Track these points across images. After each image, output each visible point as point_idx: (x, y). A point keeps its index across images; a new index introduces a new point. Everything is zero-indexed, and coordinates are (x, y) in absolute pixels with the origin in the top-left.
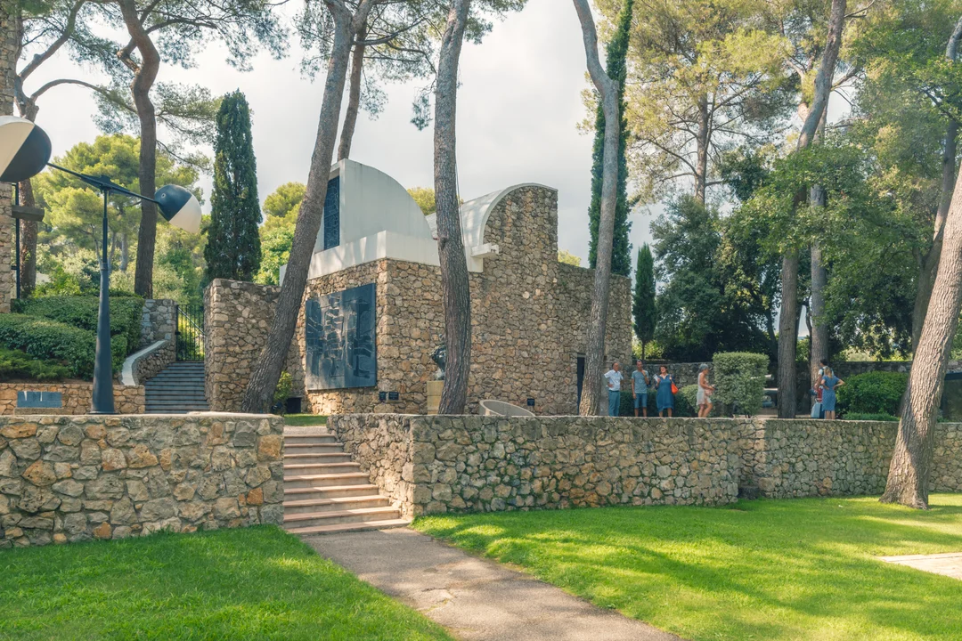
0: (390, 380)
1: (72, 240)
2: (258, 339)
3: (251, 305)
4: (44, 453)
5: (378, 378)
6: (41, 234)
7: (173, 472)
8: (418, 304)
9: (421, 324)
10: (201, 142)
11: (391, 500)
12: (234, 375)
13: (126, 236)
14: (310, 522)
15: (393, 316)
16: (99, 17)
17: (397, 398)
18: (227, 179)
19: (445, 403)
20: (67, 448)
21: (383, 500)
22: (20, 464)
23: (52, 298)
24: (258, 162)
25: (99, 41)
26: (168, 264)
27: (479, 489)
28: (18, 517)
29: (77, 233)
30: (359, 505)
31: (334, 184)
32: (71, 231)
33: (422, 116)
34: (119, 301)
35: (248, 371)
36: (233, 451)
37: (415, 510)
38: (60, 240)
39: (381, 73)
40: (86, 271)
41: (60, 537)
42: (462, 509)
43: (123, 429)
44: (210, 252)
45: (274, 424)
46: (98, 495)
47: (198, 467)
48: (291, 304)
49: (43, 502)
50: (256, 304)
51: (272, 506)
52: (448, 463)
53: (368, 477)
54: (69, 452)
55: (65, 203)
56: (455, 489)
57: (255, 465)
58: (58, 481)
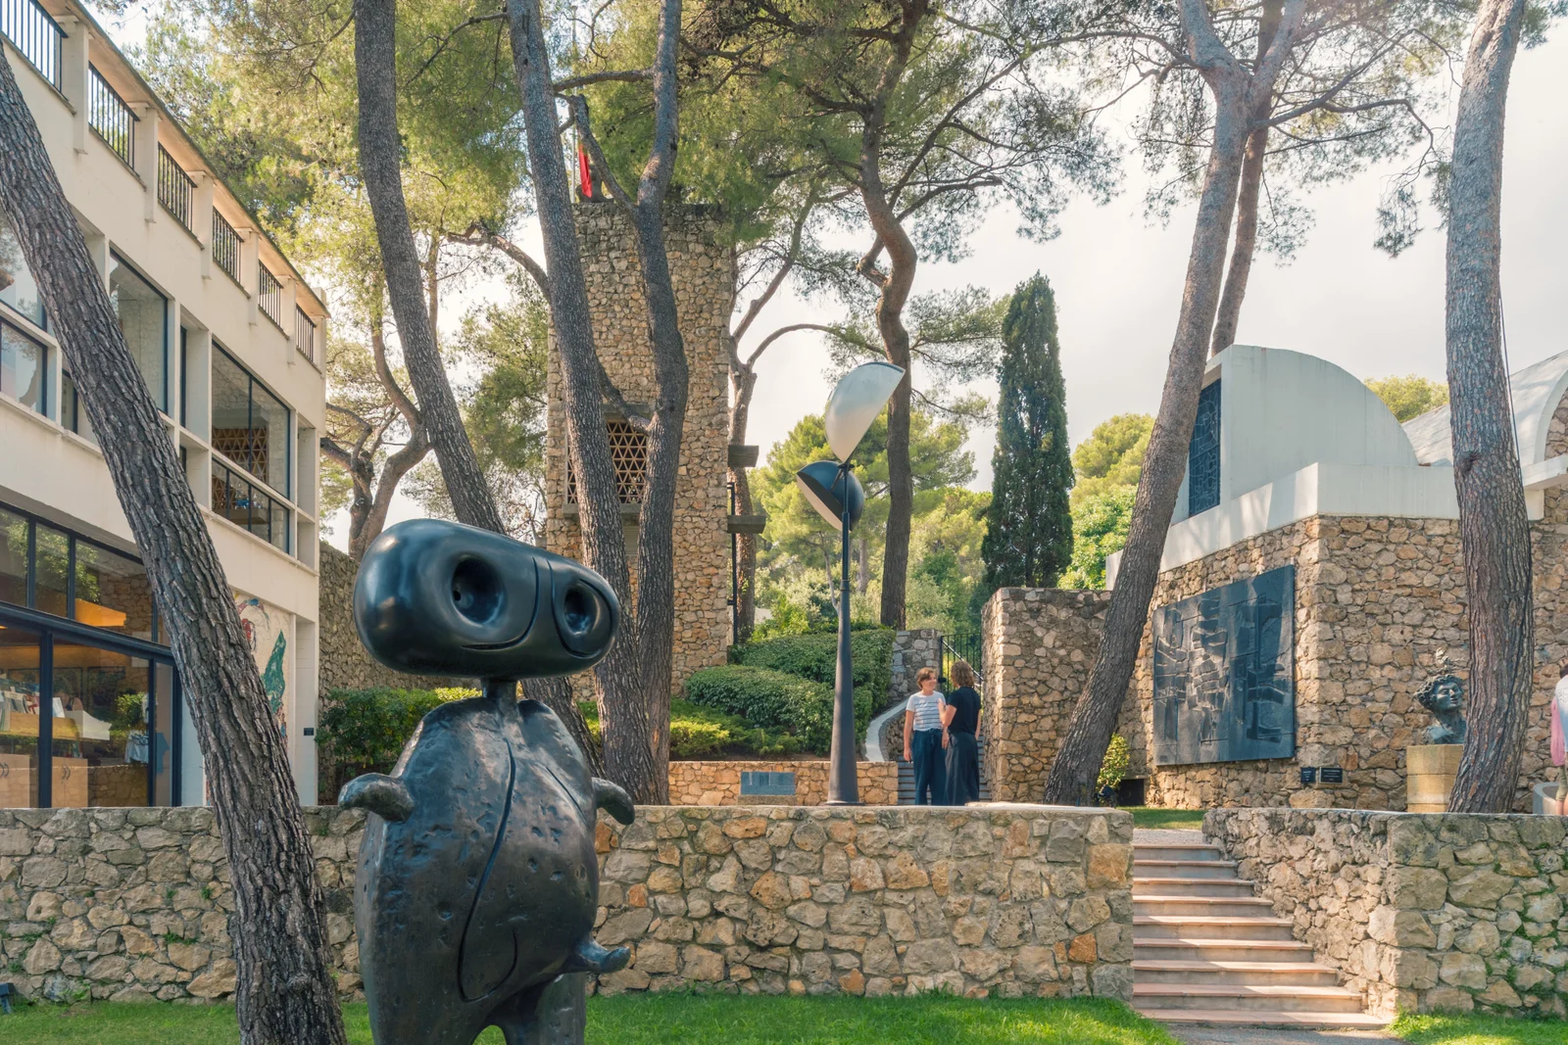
0: (1325, 745)
1: (795, 557)
2: (1069, 682)
3: (1057, 626)
4: (775, 861)
5: (1299, 742)
6: (760, 555)
7: (951, 899)
8: (1387, 596)
9: (1394, 635)
10: (974, 376)
11: (1341, 973)
12: (1030, 744)
13: (865, 542)
14: (1179, 1002)
15: (1332, 625)
16: (831, 221)
17: (1339, 780)
18: (1018, 425)
19: (1466, 789)
20: (805, 856)
21: (1324, 974)
22: (747, 876)
23: (775, 640)
24: (1069, 388)
25: (832, 256)
26: (925, 576)
27: (1556, 970)
28: (745, 950)
29: (802, 546)
30: (1274, 978)
31: (1211, 396)
32: (796, 544)
33: (1399, 228)
34: (861, 636)
35: (1053, 735)
36: (1046, 869)
37: (1399, 999)
38: (783, 560)
39: (1300, 176)
40: (815, 600)
41: (797, 986)
42: (1512, 1010)
43: (879, 829)
44: (991, 548)
45: (1115, 824)
46: (846, 928)
47: (989, 893)
48: (1130, 617)
49: (776, 931)
50: (1066, 623)
51: (1114, 966)
52: (1477, 912)
53: (1290, 928)
54: (808, 861)
55: (787, 506)
56: (1494, 965)
57: (1081, 895)
58: (794, 902)
